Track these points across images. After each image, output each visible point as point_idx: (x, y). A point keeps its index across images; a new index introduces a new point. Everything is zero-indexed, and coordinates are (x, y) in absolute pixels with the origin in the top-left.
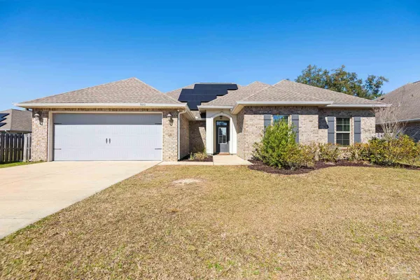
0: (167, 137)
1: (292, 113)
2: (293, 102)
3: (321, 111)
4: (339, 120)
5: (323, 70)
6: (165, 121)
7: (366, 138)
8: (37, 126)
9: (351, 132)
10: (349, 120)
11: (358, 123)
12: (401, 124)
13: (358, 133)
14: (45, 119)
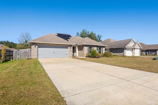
0: (70, 52)
1: (93, 47)
2: (93, 45)
3: (97, 46)
4: (99, 48)
5: (88, 31)
6: (69, 48)
7: (104, 52)
8: (34, 48)
9: (101, 51)
10: (101, 48)
11: (102, 49)
12: (110, 49)
13: (102, 51)
14: (36, 46)
